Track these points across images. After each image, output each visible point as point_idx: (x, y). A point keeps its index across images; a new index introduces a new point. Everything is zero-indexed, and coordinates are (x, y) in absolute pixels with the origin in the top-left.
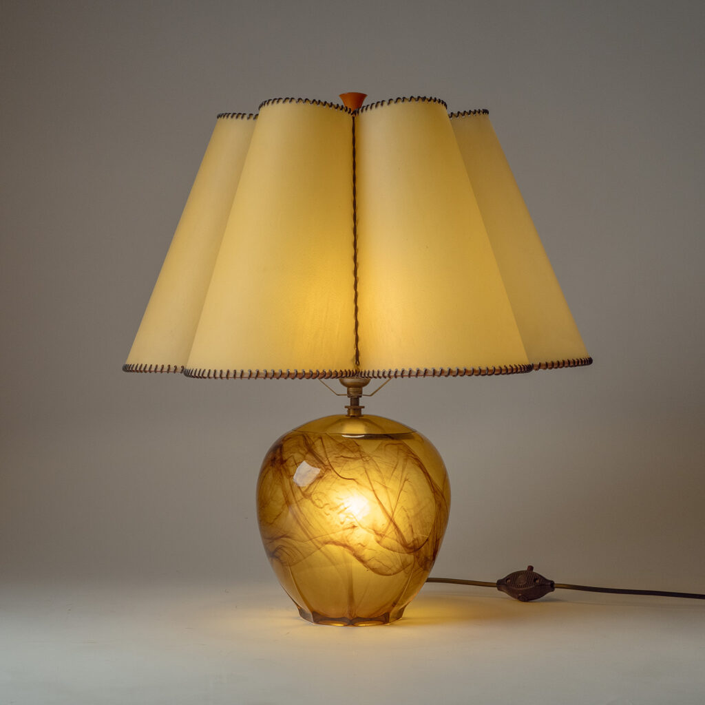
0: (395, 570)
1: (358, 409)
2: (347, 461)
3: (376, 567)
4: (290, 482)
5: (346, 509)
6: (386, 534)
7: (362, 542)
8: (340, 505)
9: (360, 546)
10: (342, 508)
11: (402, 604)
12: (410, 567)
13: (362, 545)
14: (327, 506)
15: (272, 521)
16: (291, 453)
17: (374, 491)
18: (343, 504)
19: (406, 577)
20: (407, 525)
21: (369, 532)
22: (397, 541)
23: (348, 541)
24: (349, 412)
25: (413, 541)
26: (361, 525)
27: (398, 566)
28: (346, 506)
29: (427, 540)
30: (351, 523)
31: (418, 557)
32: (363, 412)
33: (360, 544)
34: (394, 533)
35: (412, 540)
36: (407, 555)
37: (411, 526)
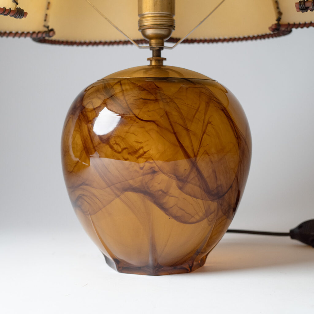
0: (197, 218)
1: (160, 60)
2: (146, 103)
3: (178, 215)
4: (88, 128)
5: (145, 153)
6: (189, 180)
7: (163, 189)
8: (140, 149)
9: (161, 192)
10: (141, 152)
11: (205, 252)
12: (213, 215)
13: (163, 192)
14: (125, 151)
15: (72, 170)
16: (90, 99)
17: (175, 133)
18: (142, 148)
19: (209, 225)
20: (211, 170)
21: (170, 177)
22: (200, 187)
23: (148, 188)
24: (151, 63)
25: (217, 188)
26: (161, 171)
27: (201, 214)
28: (145, 150)
29: (231, 187)
30: (152, 168)
31: (221, 205)
32: (165, 63)
33: (161, 190)
34: (196, 178)
35: (215, 186)
36: (210, 202)
37: (214, 171)
